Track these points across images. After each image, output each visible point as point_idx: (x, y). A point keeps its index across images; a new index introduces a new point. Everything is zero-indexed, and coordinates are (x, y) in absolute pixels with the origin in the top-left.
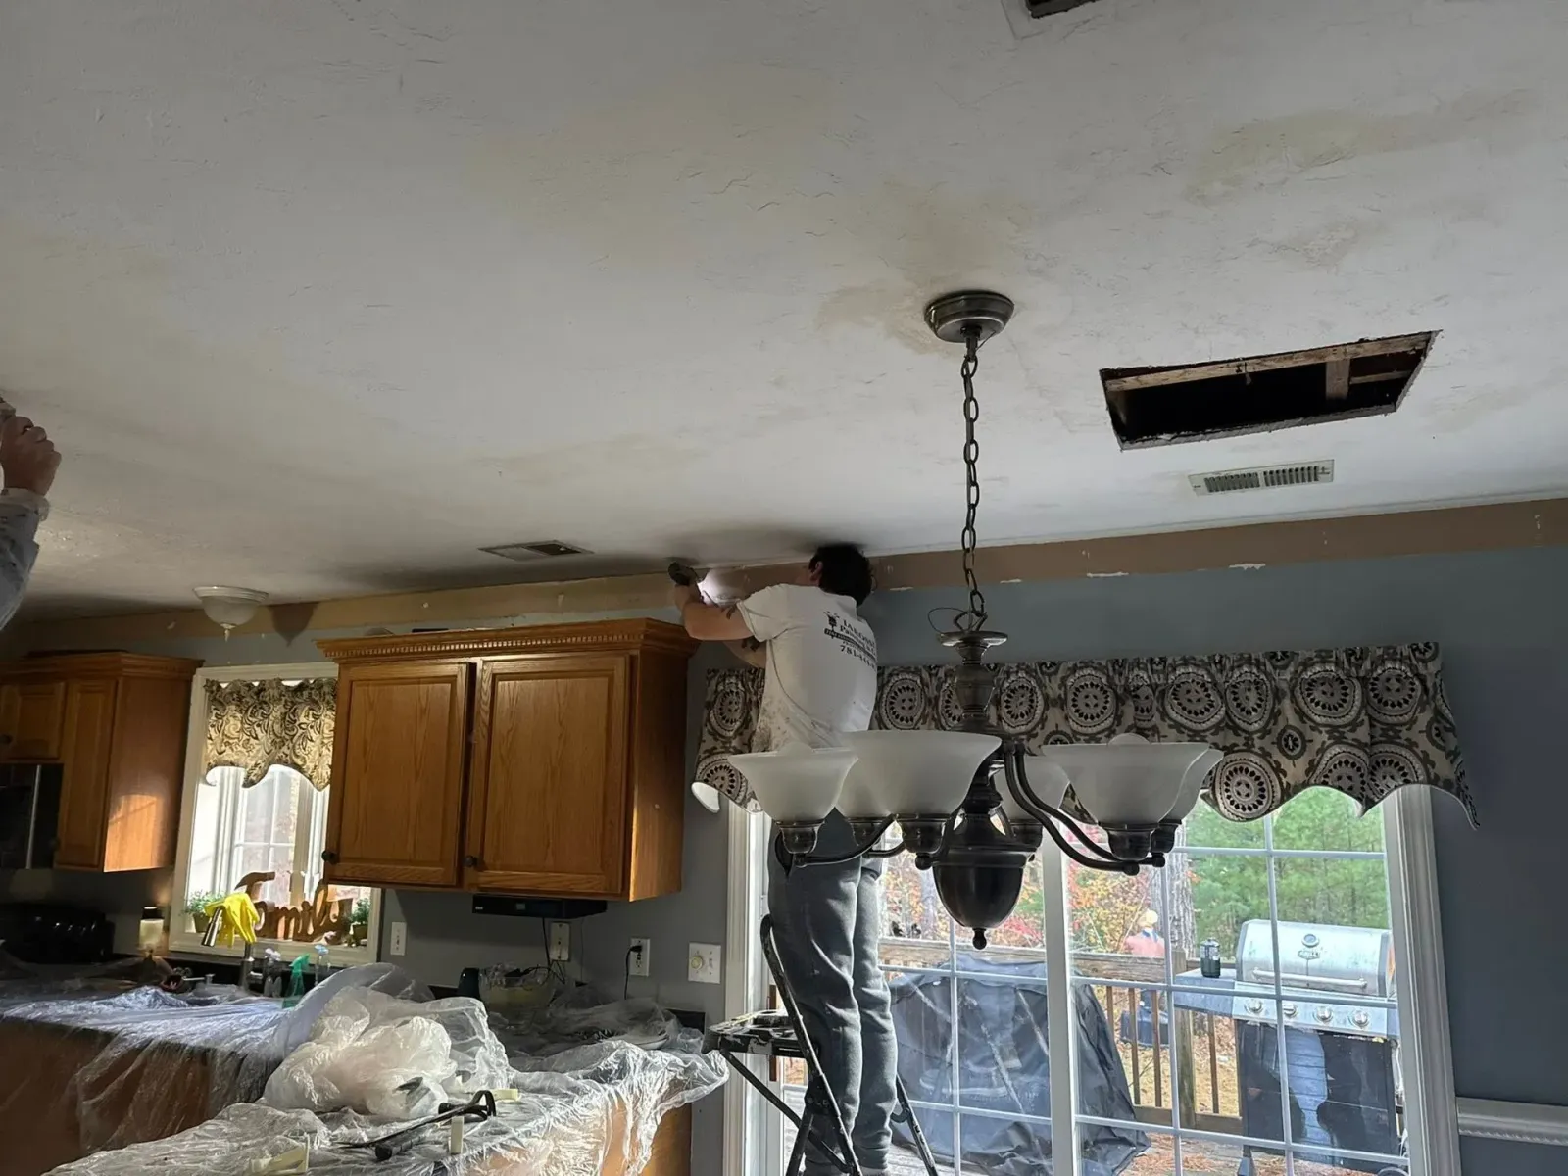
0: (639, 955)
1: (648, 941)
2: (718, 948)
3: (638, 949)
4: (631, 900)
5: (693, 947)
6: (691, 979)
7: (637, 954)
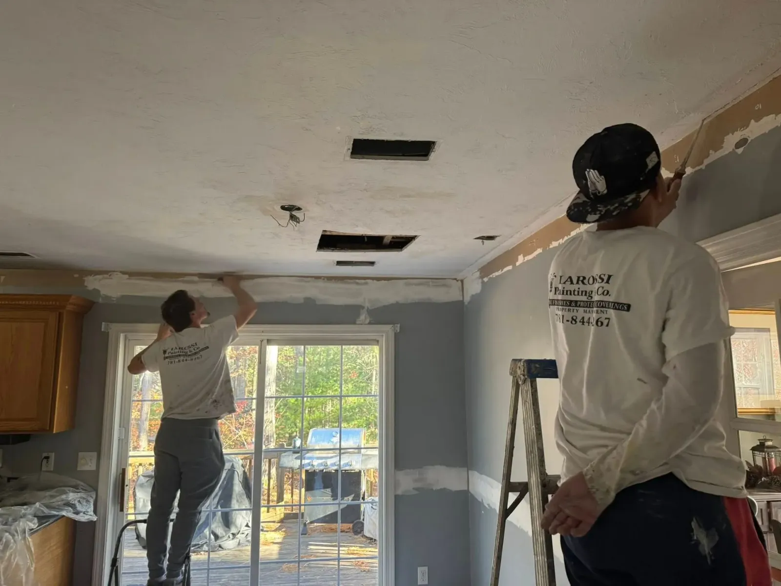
0: (47, 461)
1: (53, 454)
2: (95, 454)
3: (47, 458)
4: (54, 432)
5: (81, 454)
6: (79, 469)
7: (46, 460)
